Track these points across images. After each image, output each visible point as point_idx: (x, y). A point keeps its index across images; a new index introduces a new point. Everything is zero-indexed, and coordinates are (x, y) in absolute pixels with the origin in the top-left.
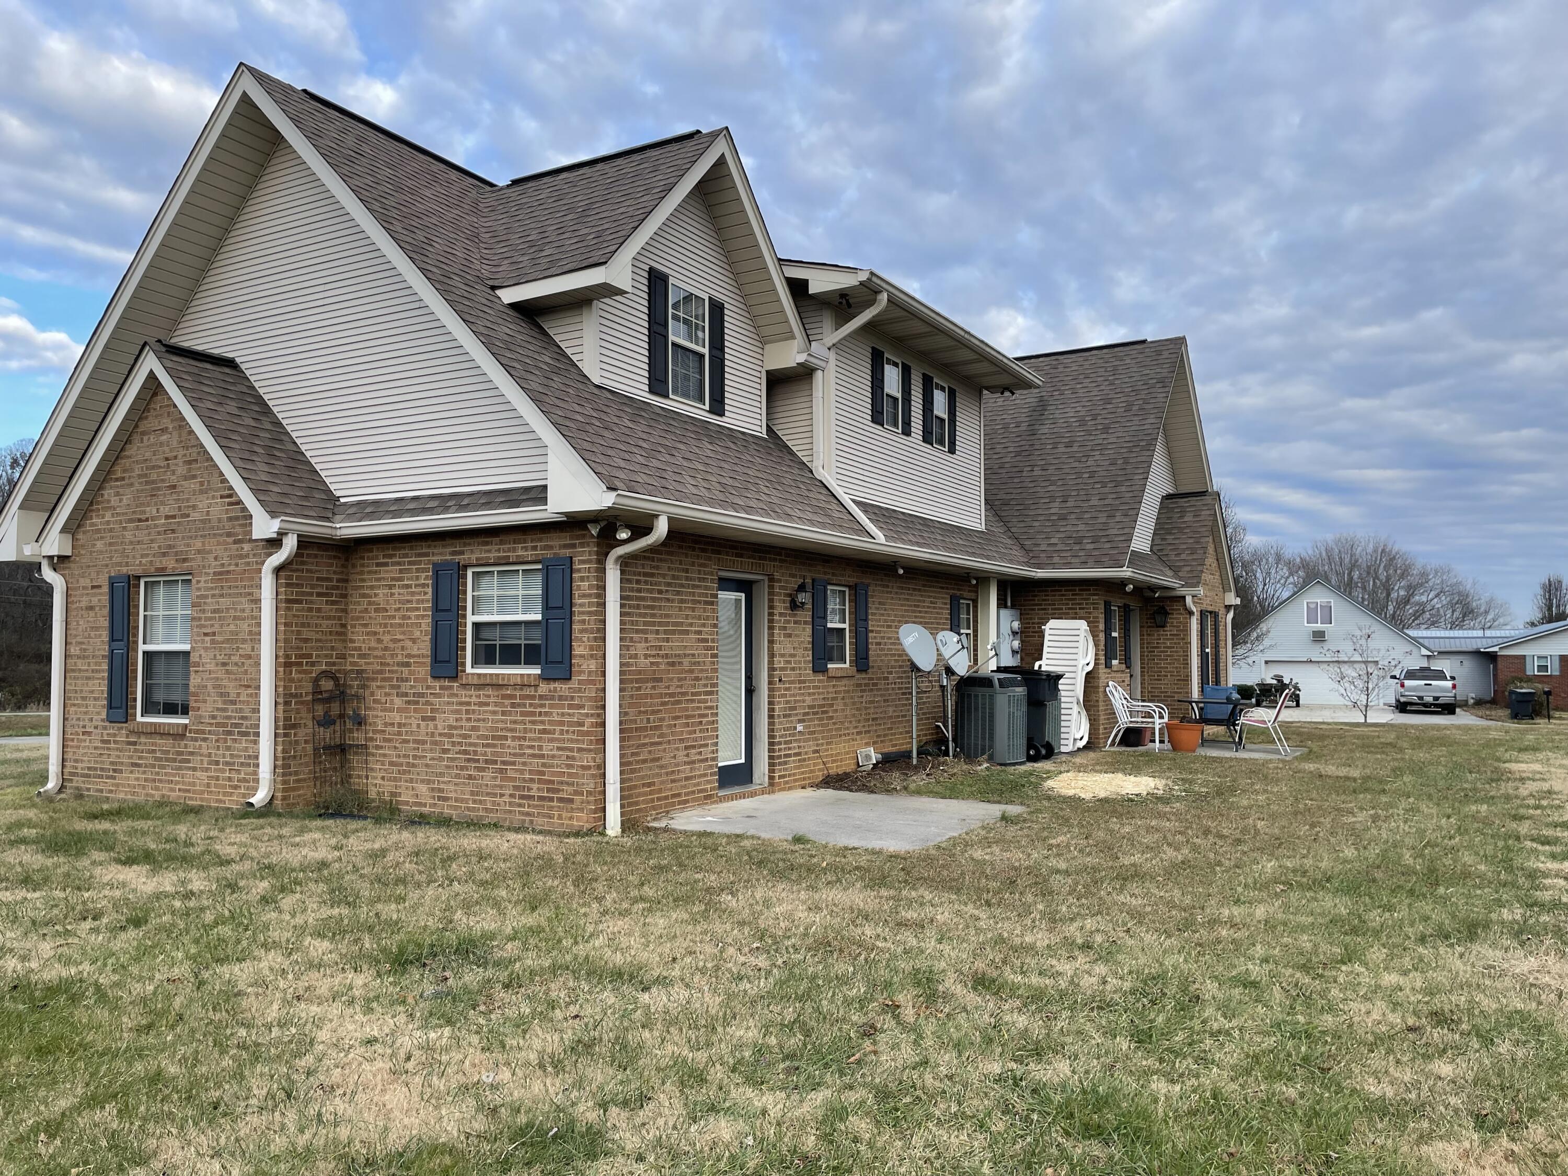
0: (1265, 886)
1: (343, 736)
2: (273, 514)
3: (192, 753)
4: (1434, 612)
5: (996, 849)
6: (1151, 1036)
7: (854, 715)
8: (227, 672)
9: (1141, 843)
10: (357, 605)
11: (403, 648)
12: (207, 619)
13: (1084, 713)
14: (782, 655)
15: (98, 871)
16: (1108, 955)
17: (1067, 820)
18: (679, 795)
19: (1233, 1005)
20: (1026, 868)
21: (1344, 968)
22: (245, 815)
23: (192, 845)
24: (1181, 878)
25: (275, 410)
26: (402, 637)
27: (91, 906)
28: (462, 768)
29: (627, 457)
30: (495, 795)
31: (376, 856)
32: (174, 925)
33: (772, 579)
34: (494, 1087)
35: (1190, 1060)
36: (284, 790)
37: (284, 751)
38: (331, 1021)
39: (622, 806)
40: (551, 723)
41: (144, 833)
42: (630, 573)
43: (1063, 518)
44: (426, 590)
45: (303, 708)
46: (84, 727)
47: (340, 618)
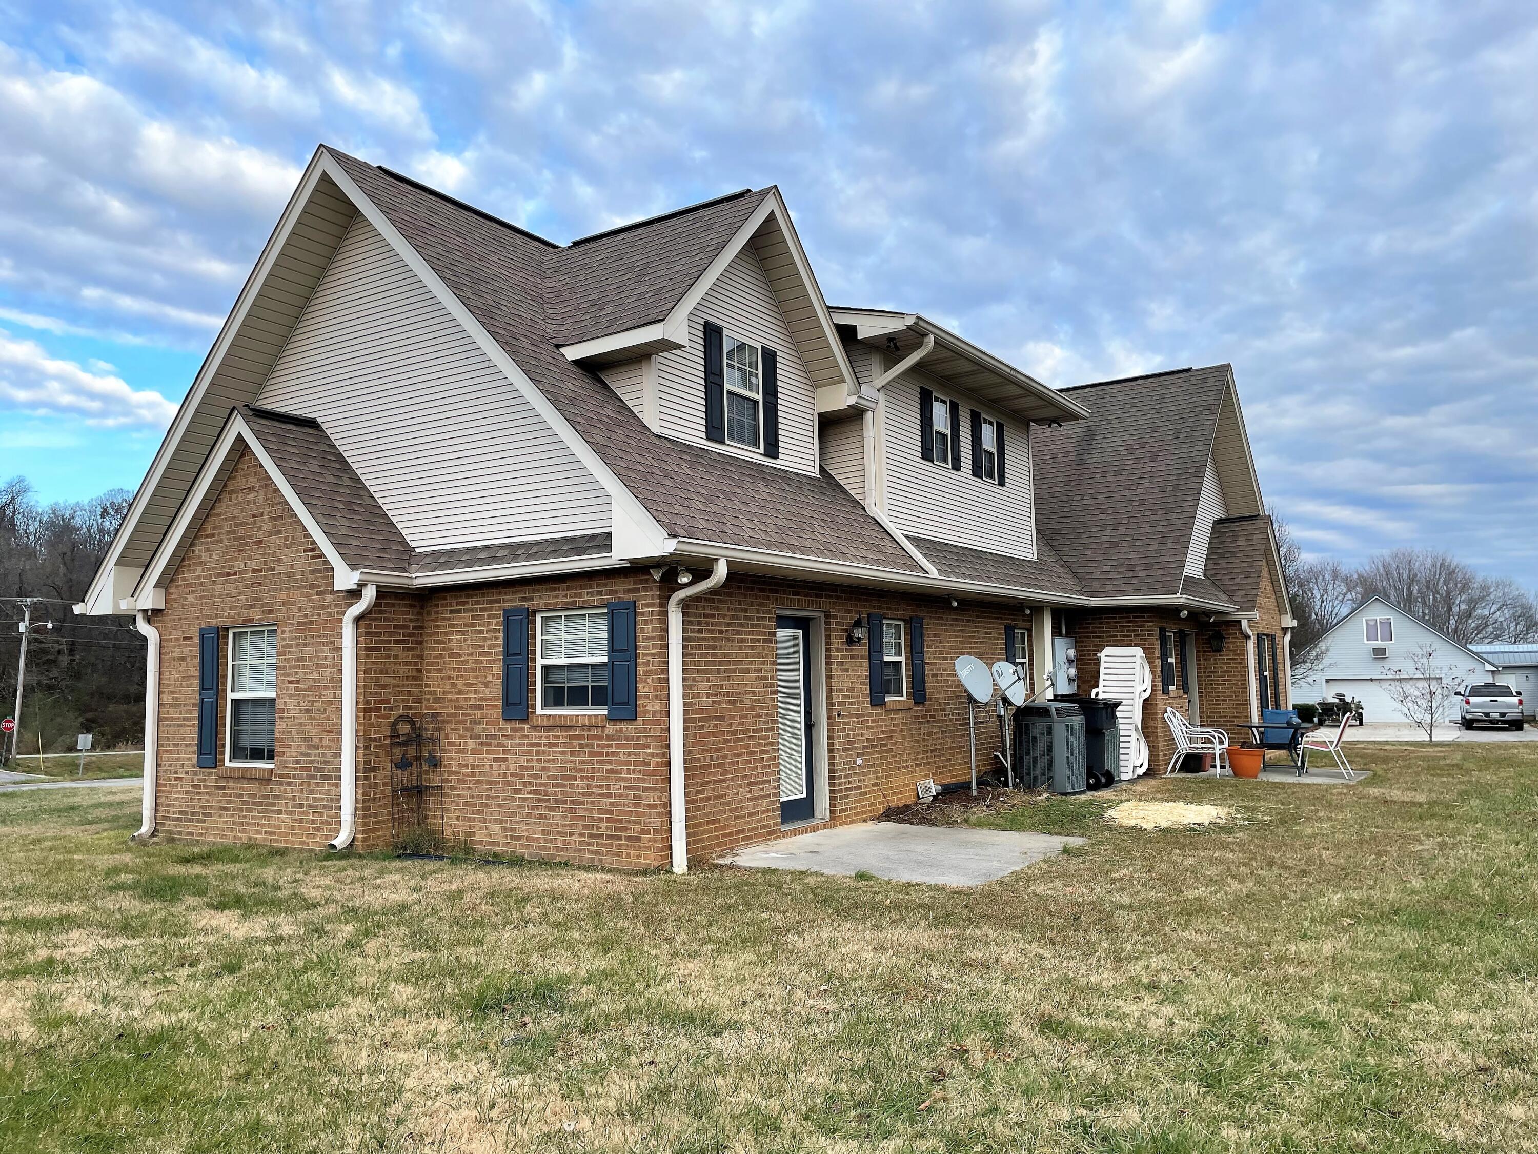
0: (1332, 920)
1: (419, 778)
2: (353, 567)
3: (277, 797)
4: (1496, 625)
5: (1058, 884)
6: (1220, 1080)
7: (912, 748)
8: (311, 718)
9: (1203, 875)
10: (432, 651)
11: (476, 692)
12: (291, 667)
13: (1143, 740)
14: (840, 690)
15: (192, 917)
16: (1174, 994)
17: (1129, 852)
18: (743, 831)
19: (1303, 1046)
20: (1090, 904)
21: (1413, 1006)
22: (328, 857)
23: (279, 888)
24: (1247, 914)
25: (354, 466)
26: (475, 681)
27: (187, 952)
28: (533, 808)
29: (687, 504)
30: (565, 834)
31: (454, 898)
32: (266, 971)
33: (828, 616)
34: (575, 1135)
35: (1260, 1105)
36: (364, 832)
37: (364, 794)
38: (417, 1068)
39: (688, 844)
40: (618, 762)
41: (234, 877)
42: (691, 615)
43: (1115, 545)
44: (497, 635)
45: (382, 752)
46: (176, 772)
47: (416, 664)
